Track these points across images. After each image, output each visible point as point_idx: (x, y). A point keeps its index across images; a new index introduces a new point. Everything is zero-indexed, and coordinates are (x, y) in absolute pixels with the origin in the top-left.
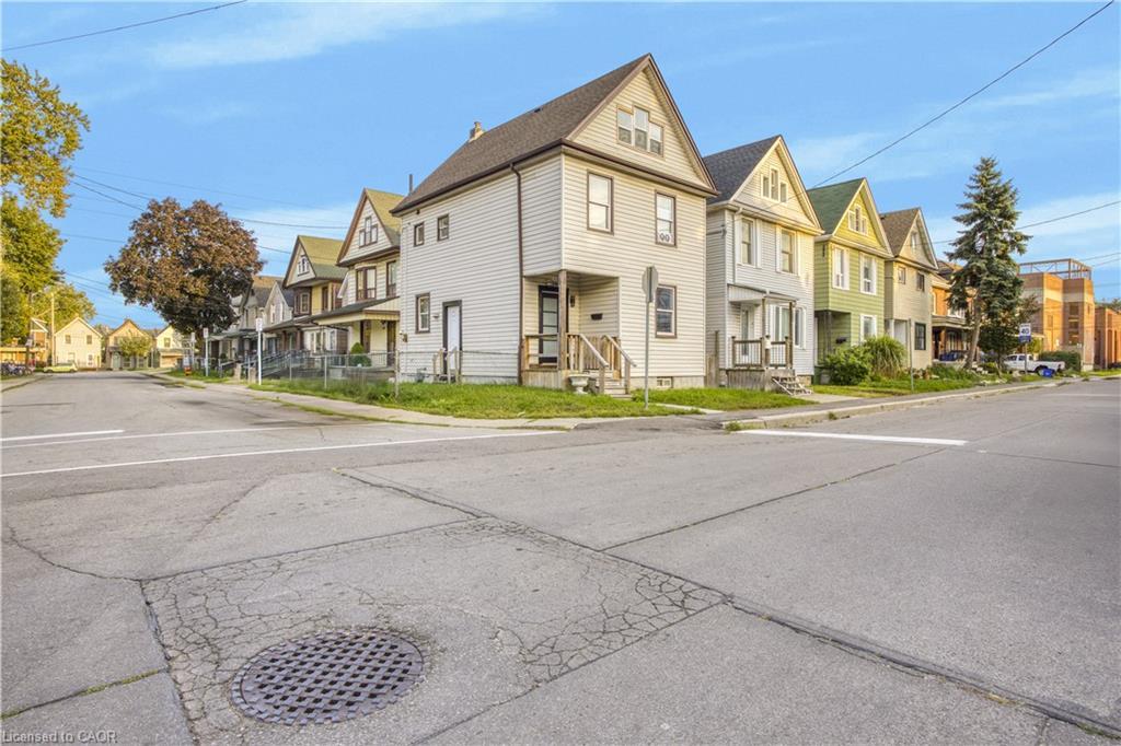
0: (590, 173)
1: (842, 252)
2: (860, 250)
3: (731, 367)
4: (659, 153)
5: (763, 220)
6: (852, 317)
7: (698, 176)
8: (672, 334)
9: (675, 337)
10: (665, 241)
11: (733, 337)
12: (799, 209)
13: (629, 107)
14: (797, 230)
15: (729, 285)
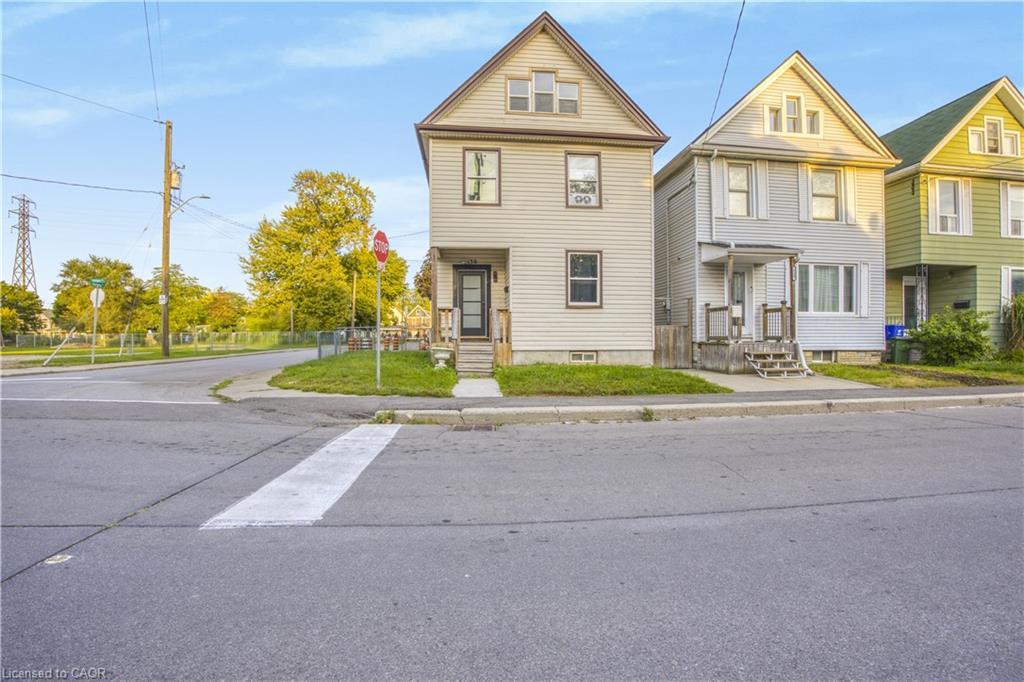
0: (466, 149)
1: (955, 184)
2: (999, 179)
3: (704, 340)
4: (576, 112)
5: (770, 161)
6: (978, 271)
7: (637, 125)
8: (598, 304)
9: (601, 307)
10: (583, 203)
11: (707, 305)
12: (851, 138)
13: (525, 73)
14: (844, 166)
15: (700, 244)
